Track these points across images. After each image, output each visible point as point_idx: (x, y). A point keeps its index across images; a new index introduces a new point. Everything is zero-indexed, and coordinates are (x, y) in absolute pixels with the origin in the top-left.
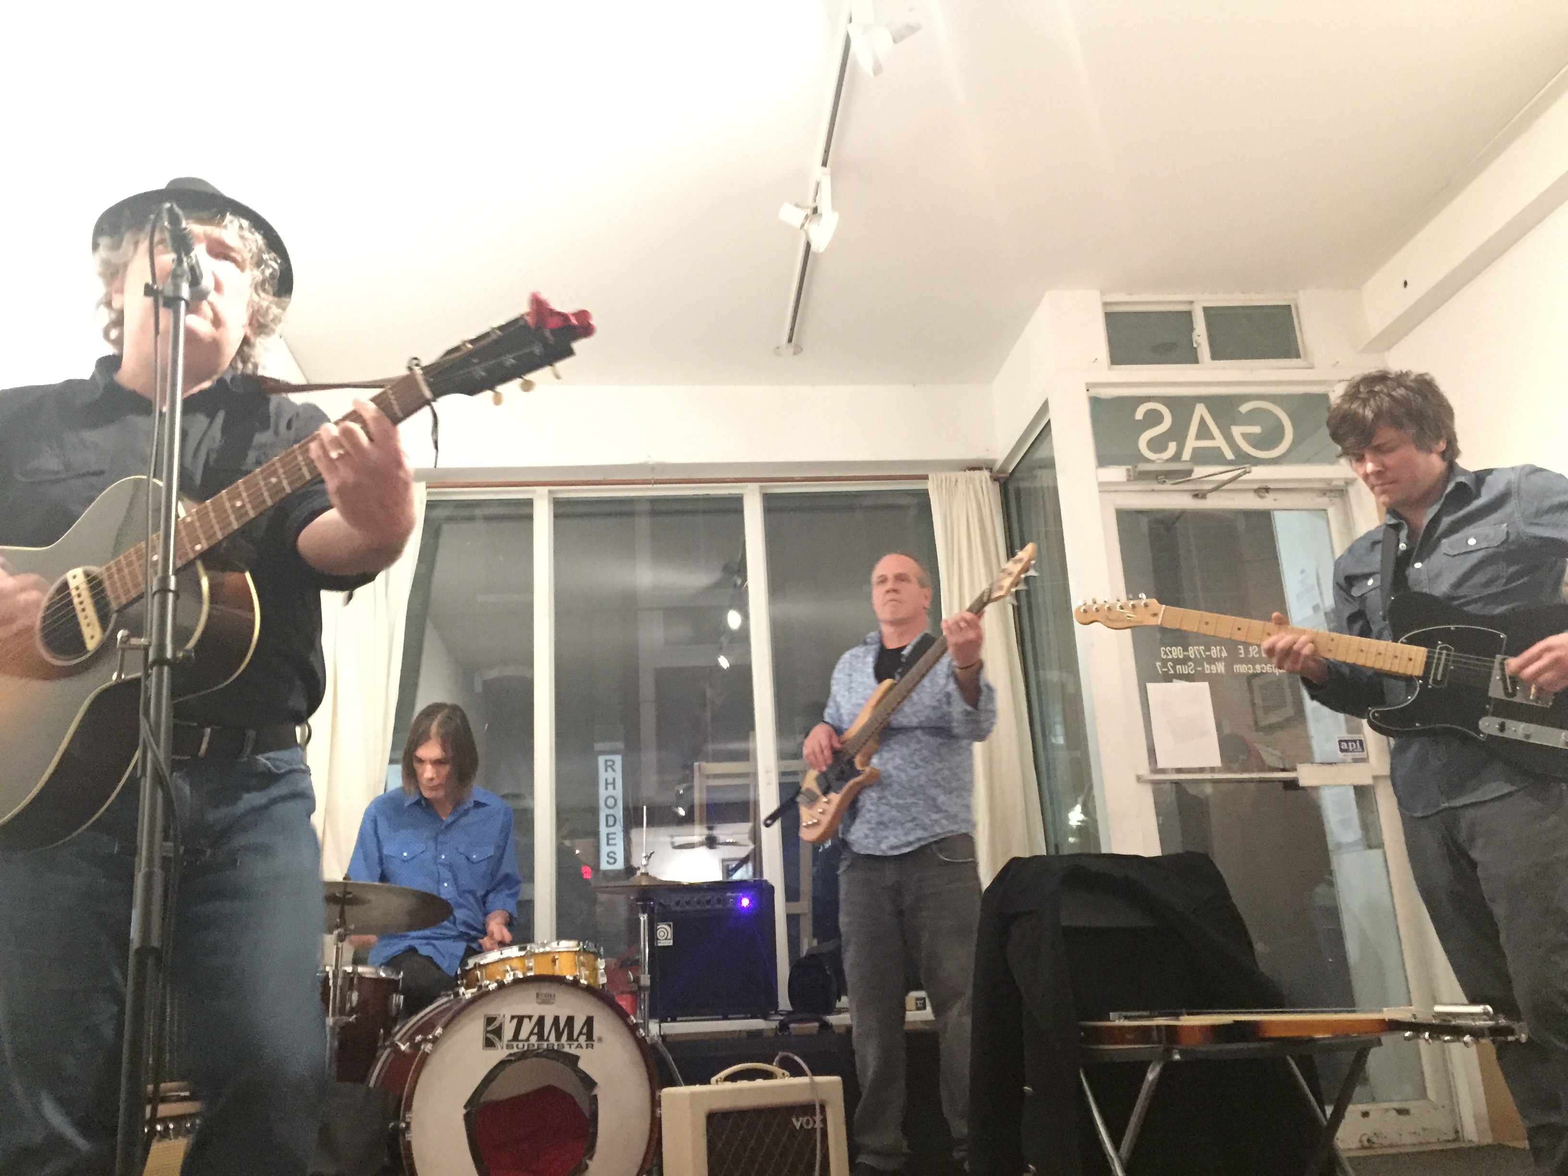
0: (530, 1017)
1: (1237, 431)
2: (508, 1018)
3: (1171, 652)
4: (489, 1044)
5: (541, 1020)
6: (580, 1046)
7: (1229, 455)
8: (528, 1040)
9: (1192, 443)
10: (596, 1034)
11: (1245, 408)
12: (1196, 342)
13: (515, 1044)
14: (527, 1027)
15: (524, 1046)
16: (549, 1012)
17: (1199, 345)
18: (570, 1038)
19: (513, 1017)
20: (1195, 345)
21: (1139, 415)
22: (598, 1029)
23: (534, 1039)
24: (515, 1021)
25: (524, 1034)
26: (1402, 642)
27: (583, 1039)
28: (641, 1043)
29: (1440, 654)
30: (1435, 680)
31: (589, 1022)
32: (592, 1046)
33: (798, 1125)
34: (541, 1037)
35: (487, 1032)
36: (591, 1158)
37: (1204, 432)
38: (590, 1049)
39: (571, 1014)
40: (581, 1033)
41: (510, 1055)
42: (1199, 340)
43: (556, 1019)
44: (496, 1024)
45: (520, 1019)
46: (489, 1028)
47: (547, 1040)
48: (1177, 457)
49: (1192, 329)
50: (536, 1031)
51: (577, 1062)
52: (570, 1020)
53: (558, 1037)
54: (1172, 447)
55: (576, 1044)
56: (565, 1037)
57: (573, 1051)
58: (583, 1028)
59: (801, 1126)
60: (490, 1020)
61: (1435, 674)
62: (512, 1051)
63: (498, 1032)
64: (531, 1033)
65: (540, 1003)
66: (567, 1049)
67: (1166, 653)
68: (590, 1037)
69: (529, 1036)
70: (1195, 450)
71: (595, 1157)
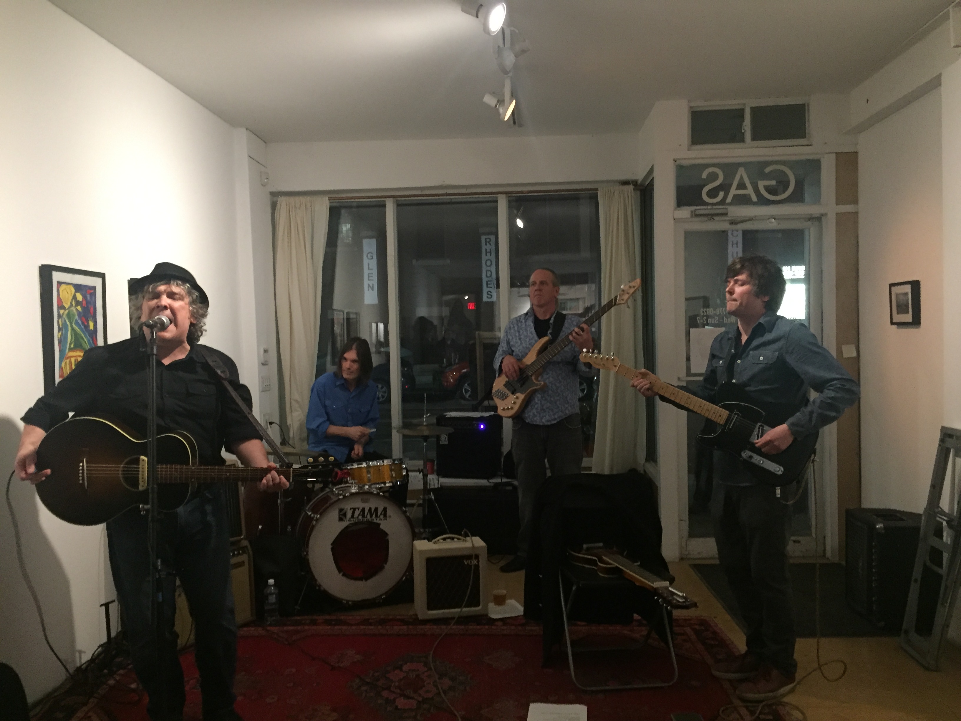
0: (358, 509)
1: (761, 184)
2: (349, 509)
3: (706, 311)
4: (341, 519)
5: (363, 509)
6: (381, 519)
7: (754, 198)
8: (358, 517)
9: (733, 191)
10: (388, 515)
11: (768, 170)
12: (744, 129)
13: (352, 519)
14: (357, 513)
15: (356, 520)
16: (367, 506)
17: (745, 131)
18: (376, 516)
19: (351, 509)
20: (743, 131)
21: (704, 176)
22: (389, 513)
23: (360, 517)
24: (352, 510)
25: (356, 515)
26: (719, 407)
27: (382, 517)
28: (408, 518)
29: (734, 417)
30: (728, 428)
31: (385, 509)
32: (386, 520)
33: (466, 563)
34: (363, 516)
35: (340, 515)
36: (386, 563)
37: (742, 186)
38: (385, 521)
39: (377, 506)
40: (381, 514)
41: (350, 524)
42: (746, 128)
43: (370, 509)
44: (344, 511)
45: (354, 510)
46: (341, 513)
47: (366, 517)
48: (723, 202)
49: (743, 120)
50: (361, 514)
51: (380, 526)
52: (376, 509)
53: (371, 516)
54: (721, 194)
55: (379, 519)
56: (374, 516)
57: (378, 521)
58: (382, 512)
59: (468, 563)
60: (341, 510)
61: (729, 426)
62: (351, 522)
63: (345, 515)
64: (359, 515)
65: (363, 503)
66: (375, 521)
67: (703, 312)
68: (385, 515)
69: (358, 516)
70: (735, 196)
71: (388, 564)
